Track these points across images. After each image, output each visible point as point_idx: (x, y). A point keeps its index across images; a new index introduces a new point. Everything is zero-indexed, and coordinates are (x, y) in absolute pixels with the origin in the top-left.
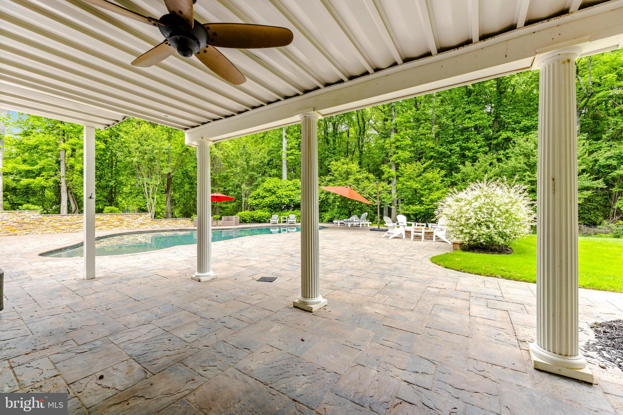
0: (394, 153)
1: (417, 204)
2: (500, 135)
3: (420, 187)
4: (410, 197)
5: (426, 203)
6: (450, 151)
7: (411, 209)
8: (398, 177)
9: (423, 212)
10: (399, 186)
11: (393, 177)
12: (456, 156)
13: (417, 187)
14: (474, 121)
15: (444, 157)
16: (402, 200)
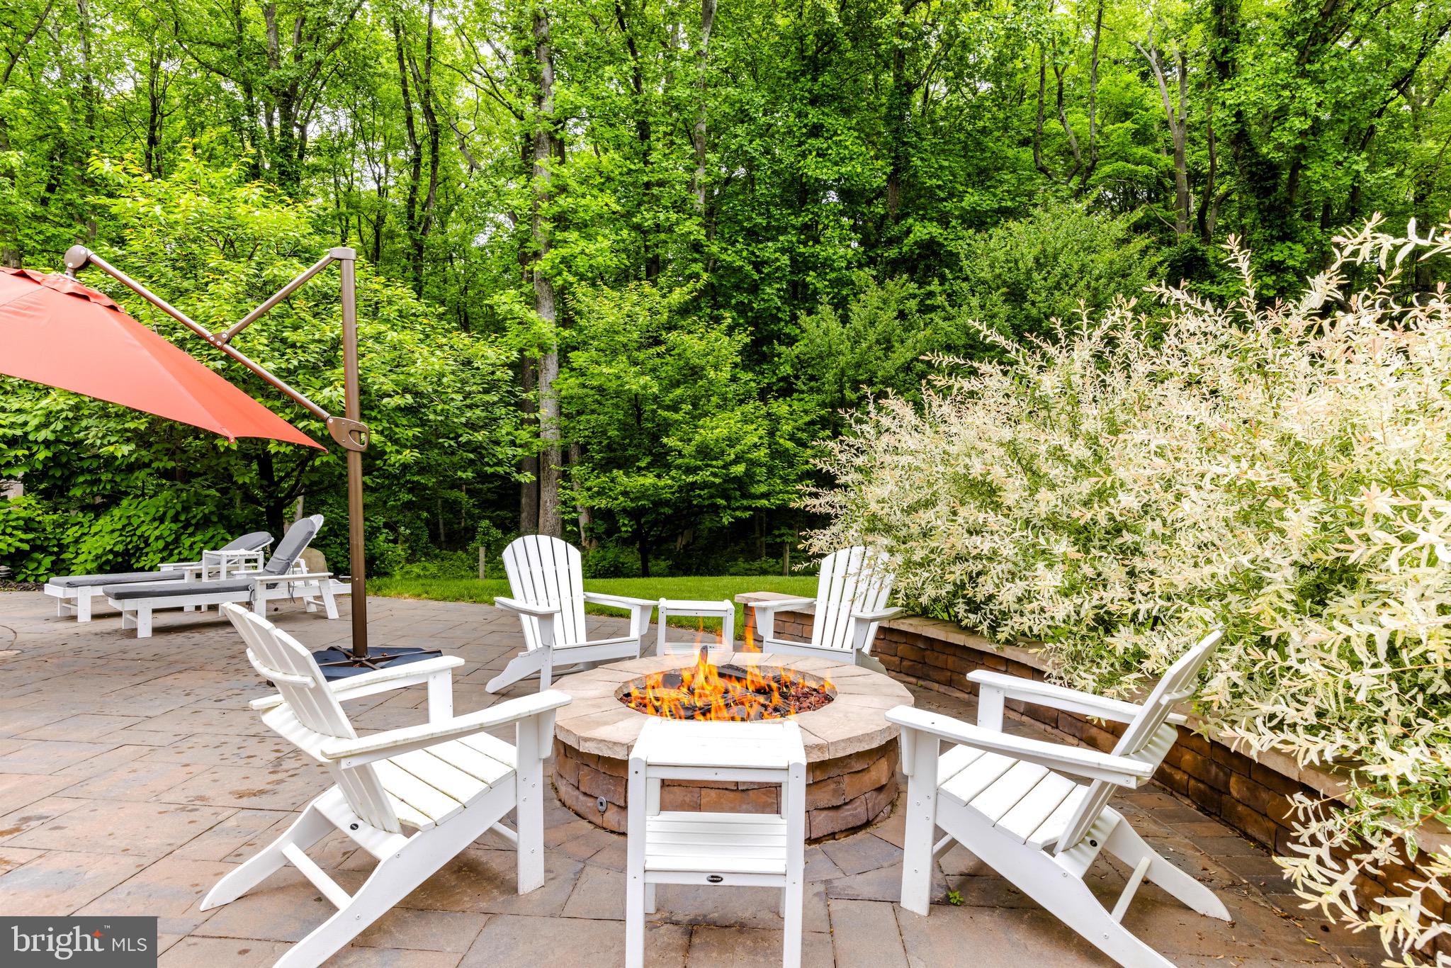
0: (550, 245)
1: (643, 464)
2: (909, 231)
3: (655, 390)
4: (613, 433)
5: (679, 461)
6: (758, 266)
7: (620, 488)
8: (565, 351)
9: (667, 503)
10: (571, 385)
11: (543, 348)
12: (777, 286)
13: (645, 387)
14: (836, 164)
15: (737, 288)
16: (583, 449)
